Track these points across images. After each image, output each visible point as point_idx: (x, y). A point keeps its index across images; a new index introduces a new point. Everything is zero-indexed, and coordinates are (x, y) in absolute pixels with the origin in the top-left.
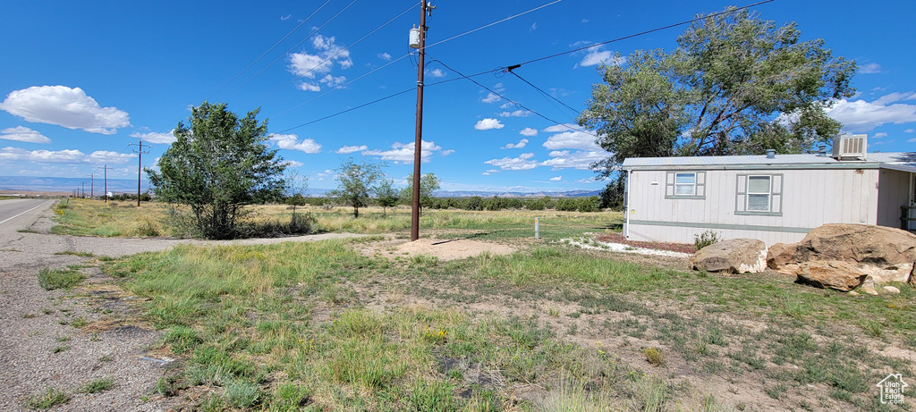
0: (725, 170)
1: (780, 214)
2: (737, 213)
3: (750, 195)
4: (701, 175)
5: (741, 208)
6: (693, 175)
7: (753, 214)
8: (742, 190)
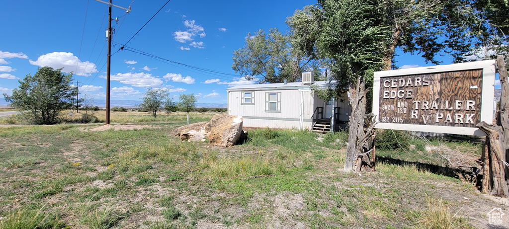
0: (261, 90)
1: (280, 112)
2: (266, 111)
3: (270, 103)
4: (253, 93)
5: (267, 109)
6: (250, 93)
7: (271, 112)
8: (267, 100)
